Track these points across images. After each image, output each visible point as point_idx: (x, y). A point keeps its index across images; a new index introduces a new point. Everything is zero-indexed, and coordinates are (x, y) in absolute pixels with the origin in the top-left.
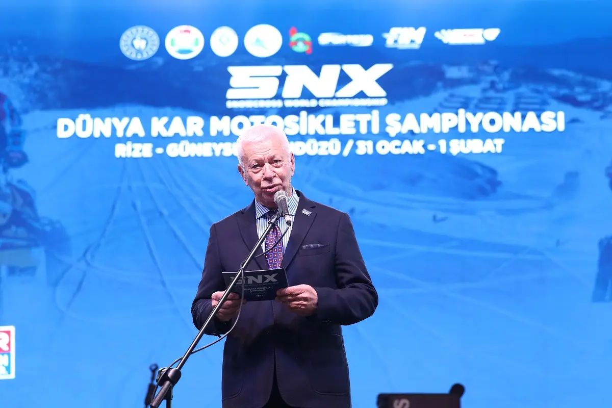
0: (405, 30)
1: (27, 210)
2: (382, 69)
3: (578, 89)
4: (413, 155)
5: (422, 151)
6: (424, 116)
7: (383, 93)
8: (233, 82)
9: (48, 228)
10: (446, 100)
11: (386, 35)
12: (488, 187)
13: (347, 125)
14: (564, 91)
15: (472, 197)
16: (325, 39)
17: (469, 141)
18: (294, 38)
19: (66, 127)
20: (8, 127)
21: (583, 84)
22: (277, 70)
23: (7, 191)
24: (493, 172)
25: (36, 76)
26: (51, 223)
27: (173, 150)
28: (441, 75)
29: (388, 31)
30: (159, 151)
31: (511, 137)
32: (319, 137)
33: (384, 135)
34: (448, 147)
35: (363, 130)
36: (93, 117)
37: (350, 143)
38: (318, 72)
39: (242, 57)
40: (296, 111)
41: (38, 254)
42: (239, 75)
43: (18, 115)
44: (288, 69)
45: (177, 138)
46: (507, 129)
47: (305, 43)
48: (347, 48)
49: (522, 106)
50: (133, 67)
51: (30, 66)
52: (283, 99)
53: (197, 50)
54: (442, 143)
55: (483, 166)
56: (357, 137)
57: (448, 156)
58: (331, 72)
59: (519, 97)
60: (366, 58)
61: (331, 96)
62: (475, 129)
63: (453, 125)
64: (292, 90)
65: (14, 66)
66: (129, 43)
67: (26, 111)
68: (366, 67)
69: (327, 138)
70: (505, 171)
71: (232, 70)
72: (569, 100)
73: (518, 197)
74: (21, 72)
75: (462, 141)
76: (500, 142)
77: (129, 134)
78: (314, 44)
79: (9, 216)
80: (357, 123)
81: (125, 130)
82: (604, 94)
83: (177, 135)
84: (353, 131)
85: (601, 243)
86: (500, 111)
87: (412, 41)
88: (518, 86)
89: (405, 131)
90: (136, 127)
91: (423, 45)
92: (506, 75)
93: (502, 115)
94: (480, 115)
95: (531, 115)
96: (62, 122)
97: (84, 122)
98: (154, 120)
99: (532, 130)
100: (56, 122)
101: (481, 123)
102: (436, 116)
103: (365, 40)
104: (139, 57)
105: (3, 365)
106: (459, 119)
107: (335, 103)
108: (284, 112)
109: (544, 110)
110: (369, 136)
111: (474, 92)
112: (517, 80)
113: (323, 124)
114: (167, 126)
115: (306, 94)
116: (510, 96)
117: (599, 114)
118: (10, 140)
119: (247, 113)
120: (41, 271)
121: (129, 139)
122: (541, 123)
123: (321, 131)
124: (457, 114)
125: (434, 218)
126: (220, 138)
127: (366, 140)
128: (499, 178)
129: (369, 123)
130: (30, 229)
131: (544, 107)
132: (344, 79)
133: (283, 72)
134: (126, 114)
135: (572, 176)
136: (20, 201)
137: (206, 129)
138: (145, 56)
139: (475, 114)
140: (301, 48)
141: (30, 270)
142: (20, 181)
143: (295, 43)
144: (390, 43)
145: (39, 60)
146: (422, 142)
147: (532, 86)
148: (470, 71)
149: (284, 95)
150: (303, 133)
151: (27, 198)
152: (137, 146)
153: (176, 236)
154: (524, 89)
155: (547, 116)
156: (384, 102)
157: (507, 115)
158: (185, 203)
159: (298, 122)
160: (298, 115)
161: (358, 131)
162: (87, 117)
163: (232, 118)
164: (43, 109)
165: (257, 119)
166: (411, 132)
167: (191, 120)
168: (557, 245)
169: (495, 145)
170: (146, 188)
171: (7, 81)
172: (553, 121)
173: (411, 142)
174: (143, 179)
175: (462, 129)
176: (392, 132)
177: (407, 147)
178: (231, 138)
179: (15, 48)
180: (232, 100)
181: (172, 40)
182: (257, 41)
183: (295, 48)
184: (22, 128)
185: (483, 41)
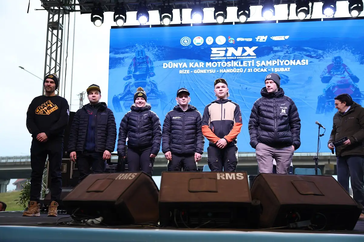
0: (262, 36)
1: (155, 88)
2: (254, 48)
3: (312, 53)
4: (264, 72)
5: (266, 71)
6: (267, 62)
7: (255, 55)
8: (212, 52)
9: (161, 94)
10: (273, 56)
11: (256, 38)
13: (244, 64)
14: (308, 54)
16: (238, 39)
17: (280, 68)
18: (229, 39)
19: (165, 65)
20: (149, 66)
21: (314, 51)
22: (225, 49)
23: (150, 83)
24: (287, 77)
25: (157, 51)
26: (162, 92)
27: (195, 72)
28: (272, 50)
30: (192, 72)
31: (292, 67)
32: (237, 68)
33: (255, 67)
34: (274, 70)
35: (250, 65)
36: (173, 63)
37: (246, 69)
38: (236, 49)
39: (215, 45)
40: (230, 60)
41: (158, 101)
42: (214, 50)
43: (152, 62)
44: (228, 48)
46: (291, 65)
47: (233, 41)
48: (245, 42)
49: (295, 58)
50: (184, 48)
51: (155, 48)
52: (227, 57)
53: (202, 43)
54: (272, 69)
55: (284, 75)
56: (248, 67)
58: (240, 49)
59: (295, 55)
60: (250, 45)
61: (240, 55)
62: (282, 65)
63: (275, 63)
64: (229, 54)
65: (151, 48)
66: (183, 41)
68: (250, 48)
69: (239, 68)
70: (291, 76)
71: (211, 48)
72: (309, 56)
73: (294, 84)
74: (153, 50)
75: (278, 69)
76: (289, 68)
77: (183, 67)
78: (236, 41)
79: (150, 90)
80: (248, 63)
81: (182, 66)
82: (320, 54)
83: (196, 67)
84: (246, 66)
85: (318, 97)
86: (289, 59)
87: (264, 40)
88: (295, 52)
89: (261, 65)
90: (185, 65)
91: (267, 40)
92: (291, 49)
93: (290, 61)
95: (298, 61)
96: (164, 64)
97: (171, 64)
98: (190, 63)
99: (298, 65)
101: (284, 63)
102: (271, 61)
103: (250, 40)
104: (186, 45)
107: (241, 58)
108: (227, 61)
109: (302, 59)
110: (251, 67)
111: (281, 54)
112: (294, 50)
113: (238, 64)
114: (194, 65)
115: (233, 55)
116: (292, 55)
117: (319, 60)
118: (150, 69)
119: (216, 61)
120: (159, 105)
122: (301, 63)
123: (237, 66)
124: (277, 61)
126: (209, 68)
128: (289, 79)
129: (251, 63)
130: (156, 94)
131: (303, 58)
132: (244, 51)
134: (182, 62)
135: (310, 78)
136: (153, 86)
137: (205, 65)
139: (282, 61)
140: (231, 42)
142: (153, 81)
144: (257, 40)
145: (157, 47)
146: (266, 69)
147: (299, 52)
148: (280, 48)
150: (232, 66)
151: (155, 85)
152: (185, 71)
154: (296, 53)
155: (302, 61)
156: (255, 57)
157: (291, 61)
158: (199, 87)
159: (231, 63)
160: (231, 61)
161: (248, 66)
162: (171, 62)
163: (212, 62)
164: (159, 60)
165: (219, 63)
166: (264, 66)
167: (200, 63)
168: (306, 98)
169: (288, 69)
170: (188, 82)
171: (149, 52)
172: (305, 62)
173: (263, 69)
174: (187, 80)
175: (278, 65)
176: (258, 66)
177: (262, 70)
178: (212, 68)
179: (151, 43)
180: (212, 57)
181: (195, 40)
182: (219, 40)
183: (230, 42)
184: (153, 66)
185: (284, 39)
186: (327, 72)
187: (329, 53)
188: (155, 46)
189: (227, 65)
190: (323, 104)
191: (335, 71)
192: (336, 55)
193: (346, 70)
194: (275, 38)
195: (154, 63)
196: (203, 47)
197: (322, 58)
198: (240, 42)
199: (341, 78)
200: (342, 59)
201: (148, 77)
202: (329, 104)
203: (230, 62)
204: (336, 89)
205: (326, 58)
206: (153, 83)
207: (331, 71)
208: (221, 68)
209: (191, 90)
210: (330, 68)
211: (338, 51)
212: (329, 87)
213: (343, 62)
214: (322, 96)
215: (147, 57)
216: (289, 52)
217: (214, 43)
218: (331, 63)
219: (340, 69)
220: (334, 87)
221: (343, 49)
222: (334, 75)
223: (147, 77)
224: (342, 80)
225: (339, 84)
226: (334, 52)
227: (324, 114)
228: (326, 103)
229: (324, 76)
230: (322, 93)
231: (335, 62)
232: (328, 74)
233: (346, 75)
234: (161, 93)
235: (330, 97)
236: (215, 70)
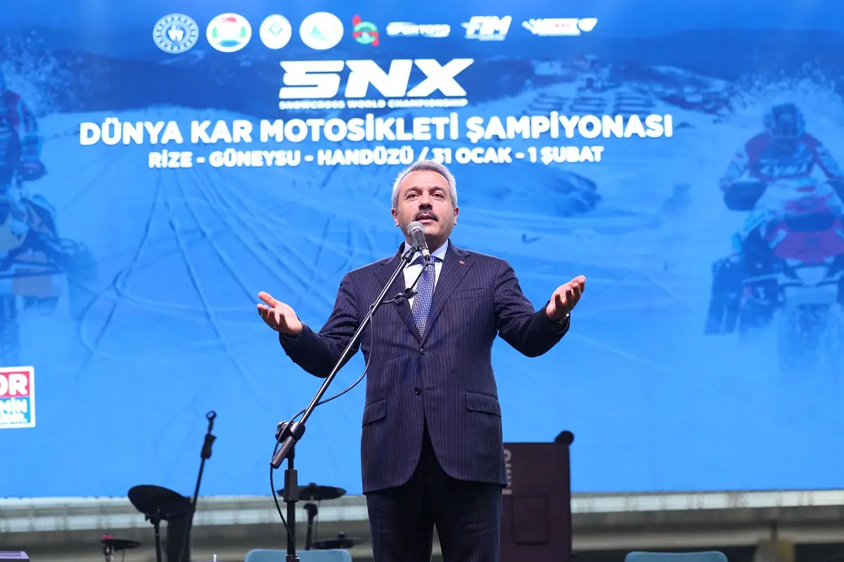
0: (488, 18)
1: (45, 230)
2: (460, 64)
3: (688, 89)
4: (499, 164)
5: (509, 160)
6: (511, 120)
7: (463, 93)
8: (287, 79)
9: (70, 252)
10: (536, 100)
11: (465, 25)
12: (586, 203)
13: (421, 129)
14: (671, 91)
15: (567, 214)
16: (394, 29)
17: (563, 149)
18: (357, 28)
19: (90, 133)
20: (22, 134)
21: (693, 82)
22: (338, 65)
23: (22, 208)
24: (592, 185)
25: (54, 72)
26: (74, 245)
27: (217, 159)
28: (527, 71)
29: (468, 21)
30: (201, 160)
31: (610, 143)
32: (388, 144)
33: (464, 141)
34: (539, 155)
35: (440, 135)
36: (122, 121)
37: (425, 150)
38: (386, 69)
39: (297, 50)
40: (361, 113)
41: (60, 281)
42: (294, 71)
43: (33, 118)
44: (350, 64)
45: (221, 145)
46: (607, 135)
47: (371, 34)
48: (420, 39)
49: (623, 108)
50: (168, 62)
51: (47, 61)
52: (346, 100)
53: (244, 42)
54: (532, 151)
55: (579, 178)
56: (433, 144)
57: (539, 165)
58: (401, 68)
59: (620, 97)
60: (442, 51)
61: (402, 94)
62: (570, 134)
63: (544, 129)
64: (356, 87)
65: (28, 61)
66: (164, 33)
67: (43, 114)
68: (443, 63)
69: (398, 144)
70: (605, 184)
71: (284, 64)
72: (677, 101)
73: (621, 213)
74: (37, 67)
75: (555, 149)
76: (599, 150)
77: (164, 140)
78: (382, 34)
80: (433, 127)
81: (160, 136)
82: (717, 94)
83: (221, 141)
84: (428, 137)
85: (714, 266)
86: (598, 114)
87: (496, 32)
88: (620, 85)
89: (488, 136)
90: (173, 132)
91: (508, 36)
92: (606, 72)
93: (600, 119)
94: (575, 118)
95: (634, 119)
96: (85, 127)
97: (112, 126)
98: (195, 124)
99: (635, 135)
100: (79, 126)
101: (577, 127)
102: (525, 119)
103: (442, 30)
104: (176, 50)
105: (21, 412)
106: (551, 123)
107: (406, 104)
108: (346, 115)
109: (648, 113)
110: (447, 142)
111: (568, 91)
112: (617, 78)
113: (393, 128)
114: (209, 131)
115: (373, 93)
116: (610, 96)
117: (712, 117)
118: (24, 148)
119: (304, 115)
120: (64, 301)
121: (164, 146)
122: (646, 128)
123: (391, 137)
124: (549, 117)
125: (524, 237)
126: (272, 145)
127: (444, 147)
128: (598, 191)
129: (447, 127)
130: (50, 252)
131: (651, 109)
132: (417, 76)
133: (346, 66)
134: (160, 118)
135: (681, 189)
136: (37, 220)
137: (255, 134)
138: (183, 49)
139: (569, 118)
140: (366, 39)
141: (49, 301)
142: (37, 197)
143: (360, 34)
144: (470, 34)
145: (55, 54)
146: (508, 150)
147: (635, 85)
148: (563, 67)
149: (347, 95)
150: (370, 138)
151: (46, 216)
152: (175, 155)
153: (221, 260)
154: (625, 89)
155: (652, 119)
156: (464, 102)
157: (606, 118)
158: (232, 222)
159: (364, 127)
160: (364, 118)
161: (434, 137)
162: (115, 120)
163: (285, 121)
164: (63, 111)
165: (315, 123)
166: (496, 138)
167: (237, 124)
168: (666, 268)
169: (593, 153)
170: (186, 204)
171: (19, 78)
172: (660, 125)
173: (496, 150)
174: (181, 193)
175: (555, 134)
176: (474, 138)
177: (491, 156)
178: (286, 145)
179: (29, 40)
180: (286, 100)
181: (215, 30)
182: (315, 31)
183: (359, 40)
184: (40, 133)
185: (577, 32)
186: (746, 167)
187: (754, 90)
188: (48, 52)
189: (349, 132)
190: (732, 296)
191: (777, 161)
192: (780, 100)
193: (816, 160)
194: (542, 27)
195: (41, 122)
196: (247, 59)
197: (724, 111)
198: (401, 39)
199: (801, 189)
200: (801, 116)
201: (14, 180)
202: (757, 295)
203: (359, 121)
204: (782, 234)
205: (739, 110)
206: (37, 209)
207: (763, 161)
208: (324, 143)
209: (199, 235)
210: (755, 148)
211: (785, 84)
212: (755, 225)
213: (809, 129)
214: (728, 260)
215: (11, 98)
216: (599, 85)
217: (296, 40)
218: (757, 129)
219: (797, 156)
220: (773, 227)
221: (803, 76)
222: (771, 179)
223: (9, 182)
224: (802, 199)
225: (792, 213)
226: (771, 87)
227: (737, 332)
228: (746, 291)
229: (737, 181)
230: (726, 250)
231: (774, 125)
232: (751, 175)
233: (816, 180)
234: (70, 247)
235: (759, 266)
236: (298, 153)
